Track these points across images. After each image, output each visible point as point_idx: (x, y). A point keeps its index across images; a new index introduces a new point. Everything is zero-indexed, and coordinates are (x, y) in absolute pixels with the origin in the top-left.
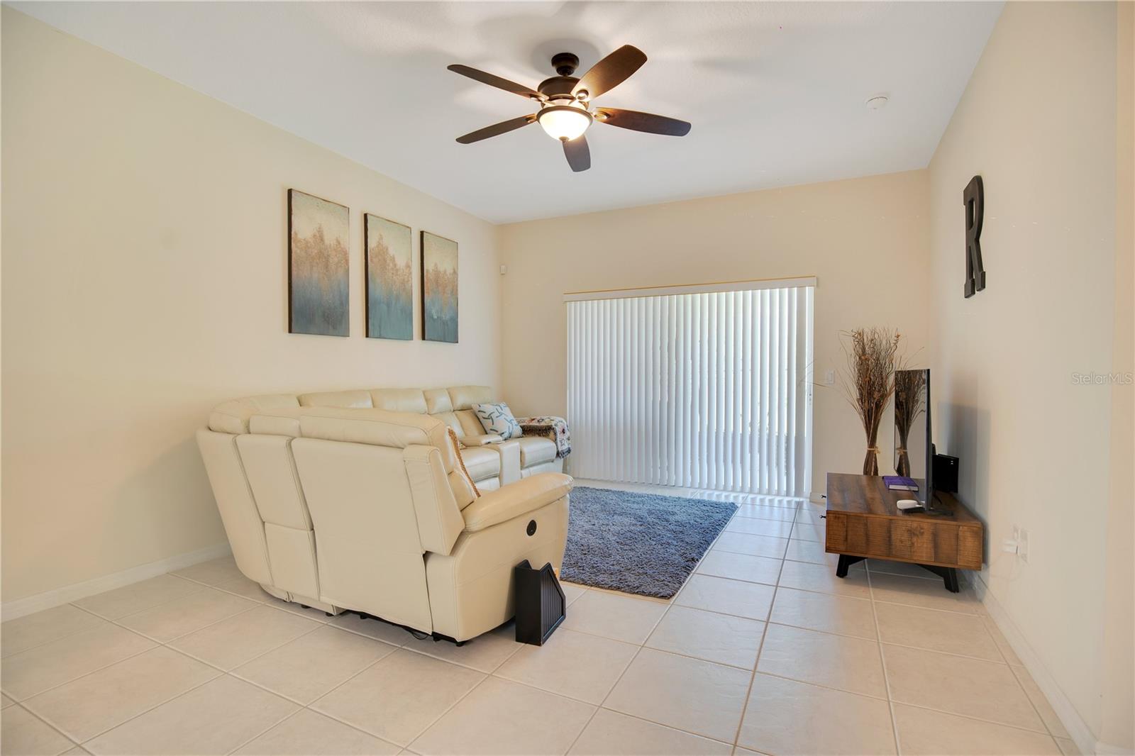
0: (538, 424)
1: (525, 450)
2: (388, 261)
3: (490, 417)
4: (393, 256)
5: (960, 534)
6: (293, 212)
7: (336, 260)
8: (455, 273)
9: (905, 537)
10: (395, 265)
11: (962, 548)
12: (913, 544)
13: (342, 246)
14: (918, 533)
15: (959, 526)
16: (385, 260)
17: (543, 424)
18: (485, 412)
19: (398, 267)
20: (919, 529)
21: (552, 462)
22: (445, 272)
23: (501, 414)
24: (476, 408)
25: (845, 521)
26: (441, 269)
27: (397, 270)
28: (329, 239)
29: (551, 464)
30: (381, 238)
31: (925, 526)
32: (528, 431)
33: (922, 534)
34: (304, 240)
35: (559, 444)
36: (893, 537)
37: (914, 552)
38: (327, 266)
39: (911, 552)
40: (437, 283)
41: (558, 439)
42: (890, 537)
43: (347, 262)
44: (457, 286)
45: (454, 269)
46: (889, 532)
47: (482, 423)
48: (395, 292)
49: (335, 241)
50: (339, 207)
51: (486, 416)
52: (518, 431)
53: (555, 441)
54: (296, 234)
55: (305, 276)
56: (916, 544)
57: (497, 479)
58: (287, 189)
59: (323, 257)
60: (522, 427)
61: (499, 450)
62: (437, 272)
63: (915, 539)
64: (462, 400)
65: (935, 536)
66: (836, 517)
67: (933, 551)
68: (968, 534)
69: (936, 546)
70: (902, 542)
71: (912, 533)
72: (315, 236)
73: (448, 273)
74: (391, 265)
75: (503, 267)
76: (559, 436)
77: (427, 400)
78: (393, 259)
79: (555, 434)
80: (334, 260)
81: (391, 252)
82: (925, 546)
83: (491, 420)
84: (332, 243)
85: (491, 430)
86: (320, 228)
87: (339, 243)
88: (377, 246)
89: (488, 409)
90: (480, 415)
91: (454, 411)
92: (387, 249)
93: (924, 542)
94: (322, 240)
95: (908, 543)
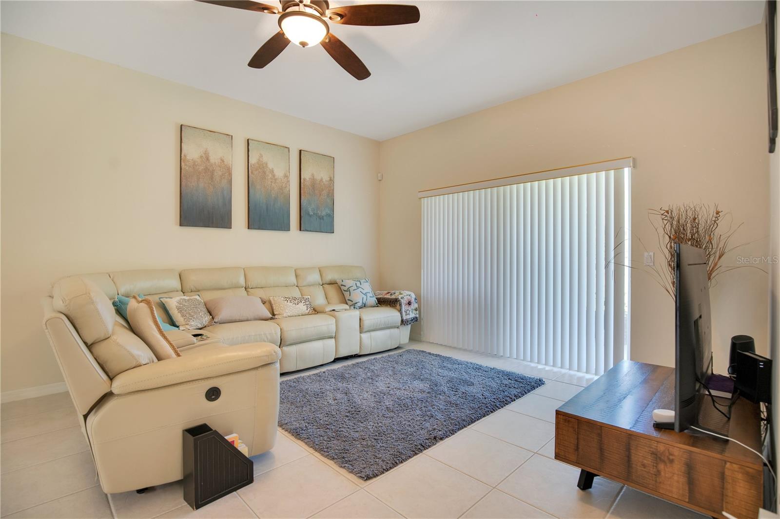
0: (389, 297)
1: (364, 317)
2: (267, 173)
3: (348, 290)
4: (272, 169)
5: (727, 473)
6: (183, 141)
7: (220, 173)
8: (331, 180)
9: (649, 461)
10: (274, 176)
11: (730, 494)
12: (659, 472)
13: (226, 163)
14: (666, 459)
15: (726, 462)
16: (264, 173)
17: (393, 297)
18: (345, 286)
19: (276, 177)
20: (667, 454)
21: (398, 328)
22: (321, 180)
23: (358, 287)
24: (340, 283)
25: (576, 427)
26: (318, 177)
27: (276, 180)
28: (214, 159)
29: (396, 330)
30: (261, 156)
31: (676, 452)
32: (382, 302)
33: (672, 461)
34: (192, 160)
35: (404, 314)
36: (634, 458)
37: (660, 483)
38: (212, 178)
39: (656, 481)
40: (314, 188)
41: (403, 310)
42: (629, 457)
43: (230, 174)
44: (333, 190)
45: (331, 178)
46: (628, 450)
47: (343, 295)
48: (273, 196)
49: (219, 161)
50: (223, 135)
51: (346, 288)
52: (373, 301)
53: (400, 311)
54: (185, 156)
55: (193, 186)
56: (662, 473)
57: (333, 340)
58: (181, 124)
59: (209, 171)
60: (377, 298)
61: (334, 317)
62: (313, 180)
63: (661, 466)
64: (329, 277)
65: (690, 469)
66: (565, 420)
67: (687, 488)
68: (740, 476)
69: (691, 482)
70: (644, 466)
71: (657, 457)
72: (201, 157)
73: (324, 180)
74: (270, 176)
75: (379, 175)
76: (404, 308)
77: (296, 276)
78: (272, 171)
79: (400, 305)
80: (218, 173)
81: (270, 166)
82: (676, 478)
83: (348, 292)
84: (216, 161)
85: (349, 300)
86: (205, 151)
87: (223, 161)
88: (258, 163)
89: (349, 283)
90: (343, 288)
91: (323, 284)
92: (266, 164)
93: (674, 474)
94: (208, 159)
95: (653, 471)
